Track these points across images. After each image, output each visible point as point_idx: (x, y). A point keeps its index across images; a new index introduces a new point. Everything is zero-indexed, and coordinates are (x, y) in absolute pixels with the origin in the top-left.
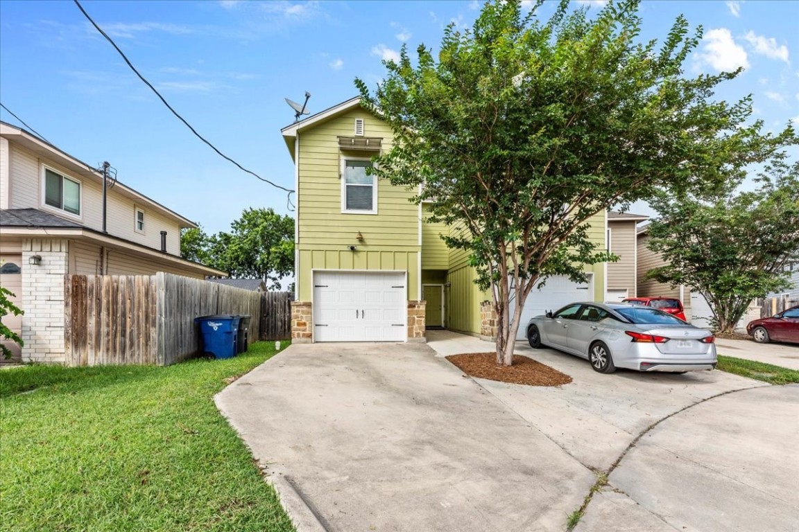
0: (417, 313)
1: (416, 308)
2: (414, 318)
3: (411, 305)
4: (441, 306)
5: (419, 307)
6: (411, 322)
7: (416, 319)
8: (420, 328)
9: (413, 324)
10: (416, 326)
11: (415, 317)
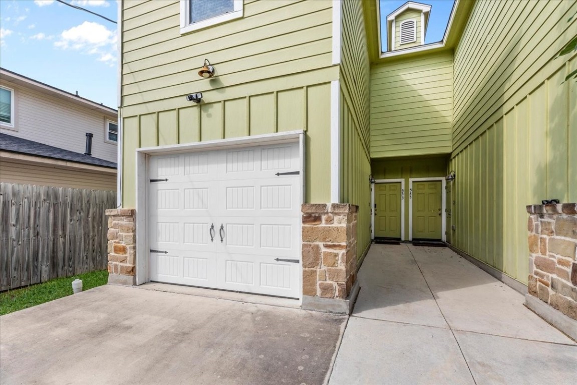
0: (325, 235)
1: (323, 224)
2: (318, 247)
3: (311, 217)
4: (440, 210)
5: (330, 220)
6: (311, 257)
7: (323, 250)
8: (334, 275)
9: (315, 262)
10: (322, 268)
11: (321, 244)
